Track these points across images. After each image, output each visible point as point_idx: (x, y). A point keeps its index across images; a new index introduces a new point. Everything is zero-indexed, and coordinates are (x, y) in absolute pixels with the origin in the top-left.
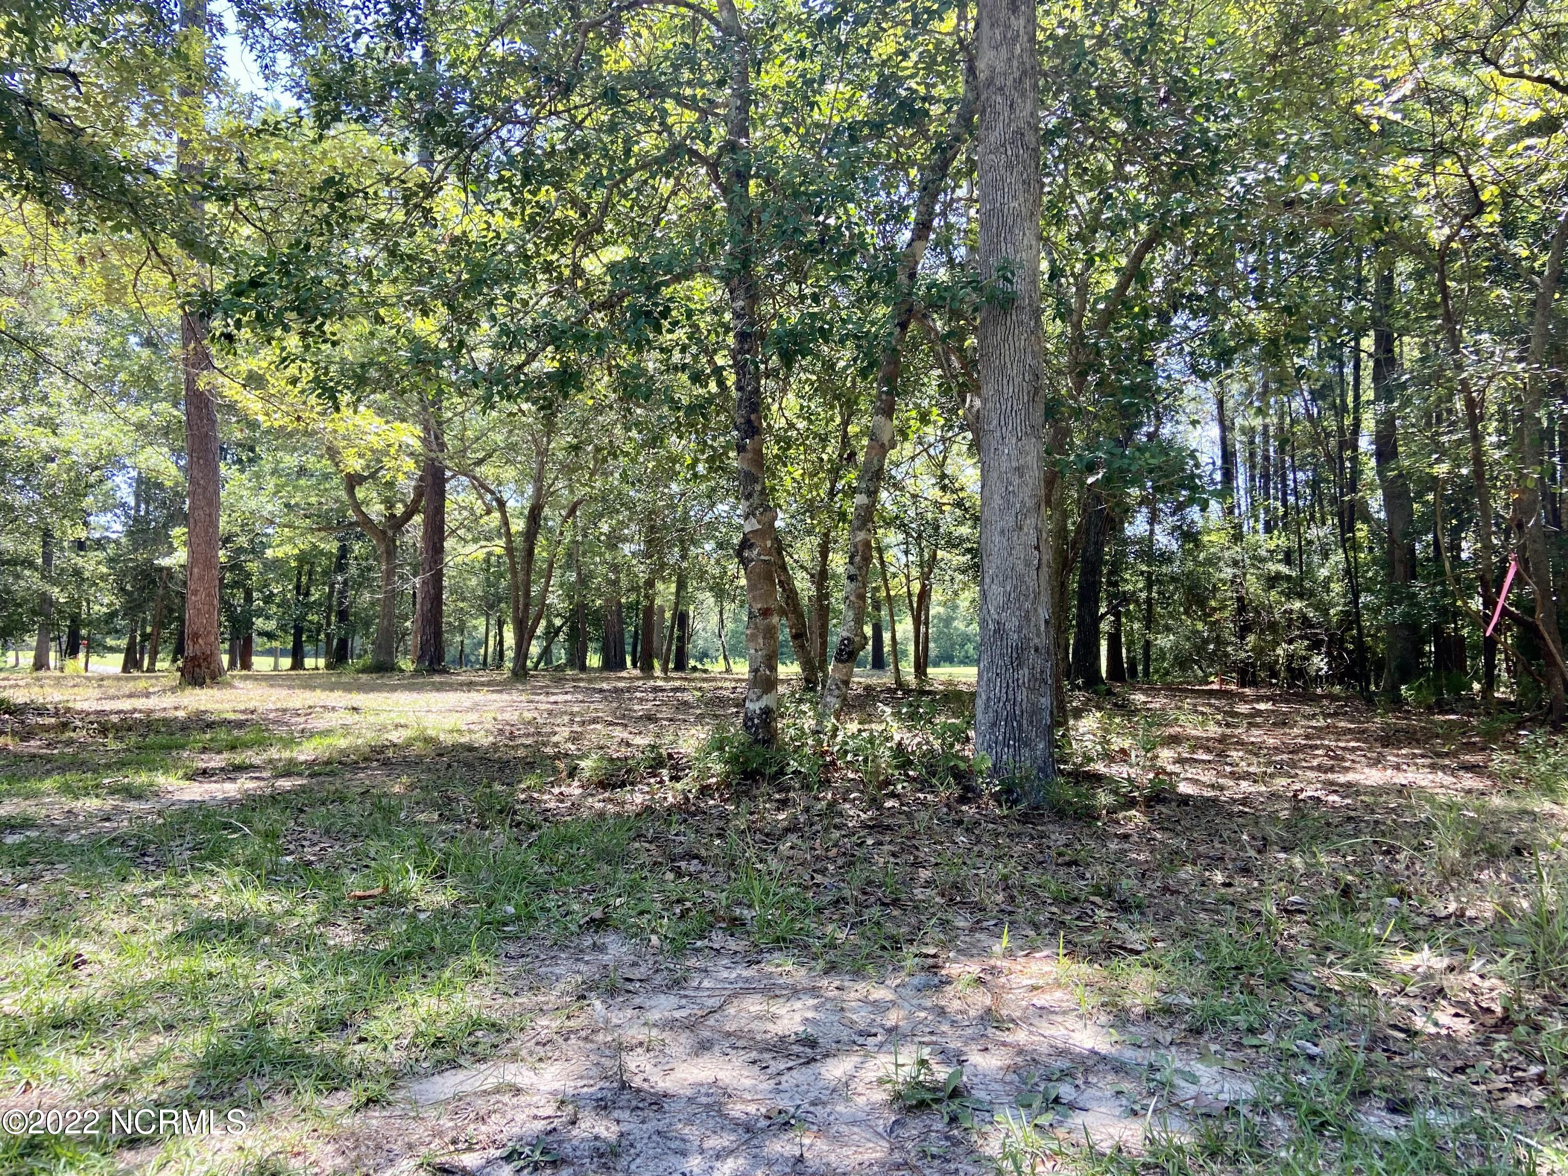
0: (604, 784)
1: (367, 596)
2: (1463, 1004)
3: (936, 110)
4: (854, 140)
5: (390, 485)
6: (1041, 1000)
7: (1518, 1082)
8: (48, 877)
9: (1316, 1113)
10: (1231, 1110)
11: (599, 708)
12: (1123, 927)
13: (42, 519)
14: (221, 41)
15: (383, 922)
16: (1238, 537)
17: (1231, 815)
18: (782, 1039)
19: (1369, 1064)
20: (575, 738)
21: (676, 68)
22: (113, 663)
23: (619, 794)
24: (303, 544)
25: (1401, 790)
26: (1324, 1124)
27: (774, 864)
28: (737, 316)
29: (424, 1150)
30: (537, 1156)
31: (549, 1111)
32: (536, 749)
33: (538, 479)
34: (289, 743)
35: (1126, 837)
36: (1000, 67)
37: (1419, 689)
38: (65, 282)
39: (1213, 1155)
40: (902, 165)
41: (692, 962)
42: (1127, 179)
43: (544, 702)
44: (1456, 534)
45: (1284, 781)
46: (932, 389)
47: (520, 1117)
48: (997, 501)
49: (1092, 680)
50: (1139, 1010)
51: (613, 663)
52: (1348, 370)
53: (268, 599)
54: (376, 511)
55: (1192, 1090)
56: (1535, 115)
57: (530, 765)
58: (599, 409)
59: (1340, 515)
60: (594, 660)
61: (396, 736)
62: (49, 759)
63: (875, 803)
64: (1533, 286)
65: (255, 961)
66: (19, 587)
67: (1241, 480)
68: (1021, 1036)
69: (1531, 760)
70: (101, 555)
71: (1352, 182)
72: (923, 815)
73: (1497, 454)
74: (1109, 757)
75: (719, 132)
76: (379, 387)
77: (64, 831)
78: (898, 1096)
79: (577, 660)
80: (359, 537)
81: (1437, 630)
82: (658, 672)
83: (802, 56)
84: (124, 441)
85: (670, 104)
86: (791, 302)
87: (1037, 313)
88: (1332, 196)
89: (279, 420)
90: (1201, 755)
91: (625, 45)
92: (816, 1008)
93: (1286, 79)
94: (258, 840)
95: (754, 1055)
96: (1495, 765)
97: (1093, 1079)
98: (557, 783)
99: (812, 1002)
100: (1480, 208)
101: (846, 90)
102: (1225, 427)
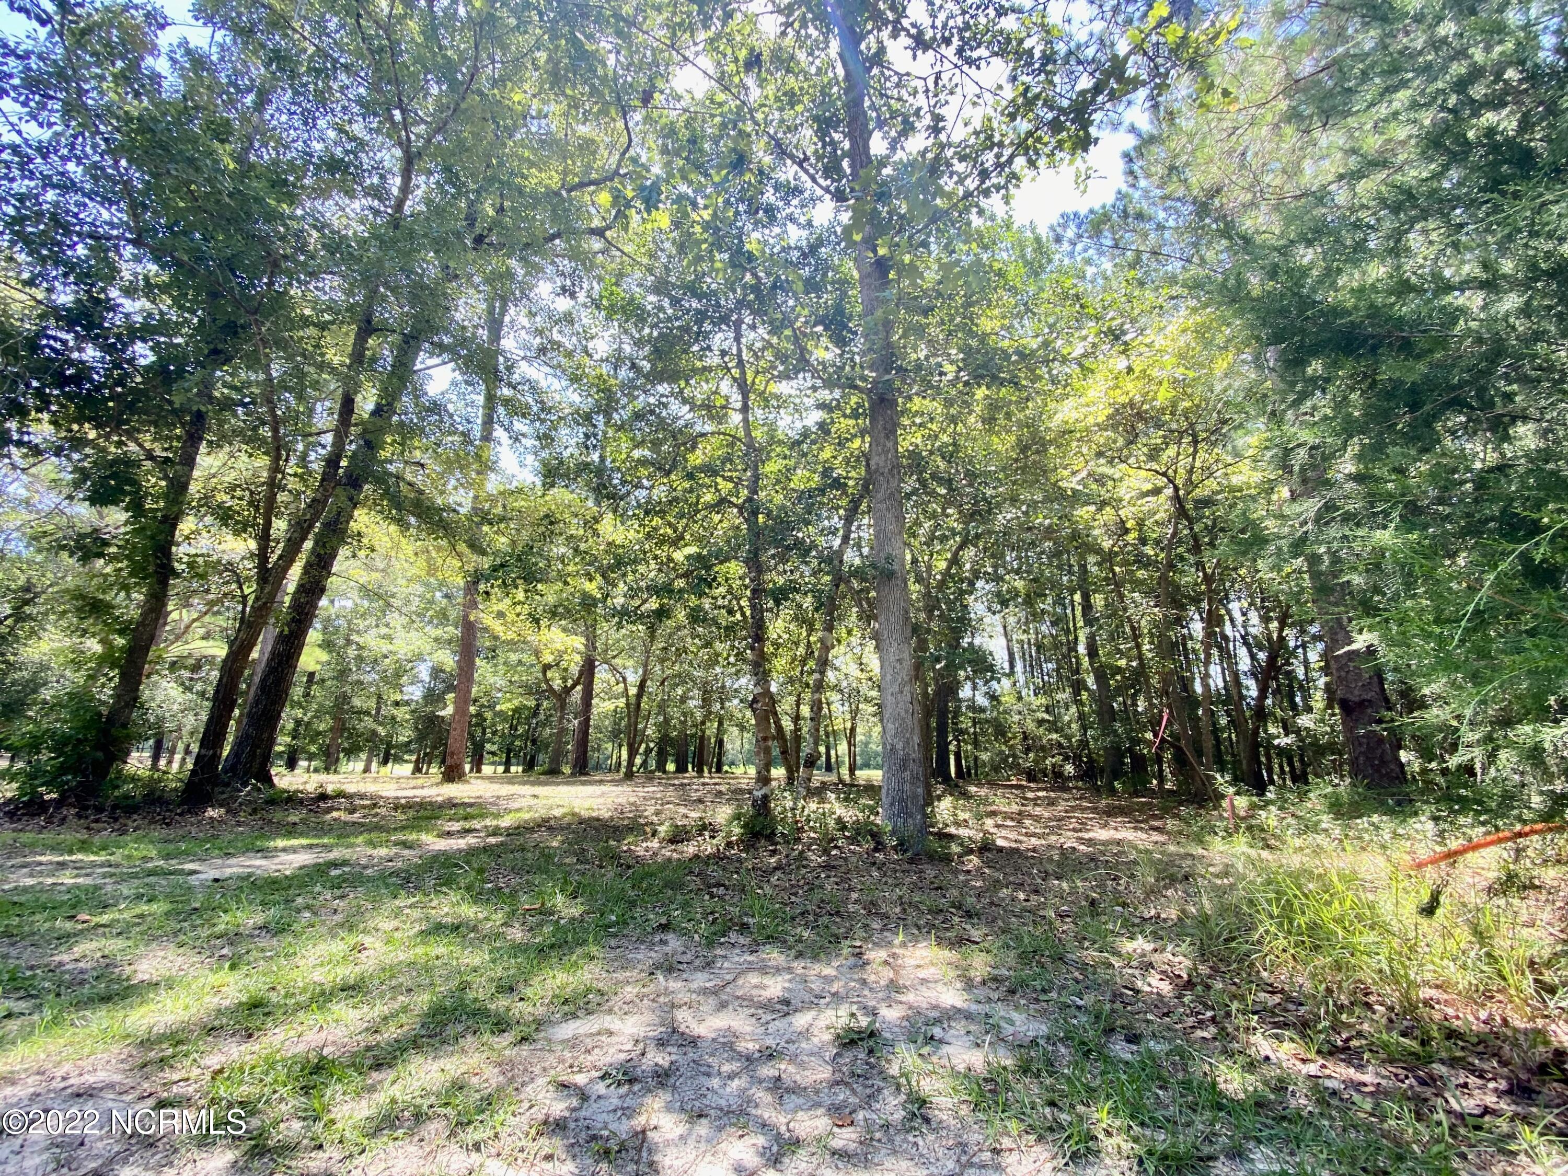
0: (672, 841)
1: (548, 731)
2: (1163, 972)
3: (851, 483)
4: (810, 497)
5: (566, 670)
6: (922, 974)
7: (1201, 1022)
8: (352, 895)
9: (1084, 1043)
10: (1034, 1042)
11: (671, 794)
12: (968, 927)
13: (378, 688)
14: (499, 449)
15: (540, 925)
16: (1020, 698)
17: (1027, 858)
18: (770, 1000)
19: (1113, 1011)
20: (657, 813)
21: (723, 463)
22: (408, 768)
23: (680, 846)
24: (516, 703)
25: (1118, 843)
26: (1090, 1051)
27: (768, 890)
28: (752, 581)
29: (553, 1072)
30: (620, 1077)
31: (629, 1046)
32: (634, 819)
33: (645, 665)
34: (497, 816)
35: (968, 872)
36: (881, 464)
37: (1124, 783)
38: (406, 565)
39: (1025, 1072)
40: (837, 508)
41: (719, 952)
42: (947, 516)
43: (641, 791)
44: (1134, 697)
45: (1054, 838)
46: (854, 618)
47: (612, 1051)
48: (889, 677)
49: (947, 779)
50: (978, 979)
51: (682, 769)
52: (1069, 611)
53: (494, 733)
54: (557, 684)
55: (1011, 1030)
56: (1149, 486)
57: (630, 829)
58: (679, 628)
59: (1072, 686)
60: (671, 767)
61: (557, 812)
62: (362, 825)
63: (826, 852)
64: (1158, 570)
65: (464, 948)
66: (360, 727)
67: (1019, 667)
68: (910, 997)
69: (1188, 824)
70: (407, 708)
71: (1060, 518)
72: (854, 859)
73: (1150, 655)
74: (957, 824)
75: (744, 493)
76: (563, 617)
77: (365, 867)
78: (838, 1037)
79: (661, 767)
80: (547, 698)
81: (1130, 750)
82: (706, 774)
83: (785, 458)
84: (426, 646)
85: (719, 480)
86: (779, 574)
87: (905, 582)
88: (1050, 526)
89: (511, 636)
90: (1009, 823)
91: (698, 452)
92: (790, 981)
93: (1024, 469)
94: (473, 873)
95: (752, 1011)
96: (1169, 827)
97: (953, 1024)
98: (646, 840)
99: (788, 977)
100: (1127, 531)
101: (808, 474)
102: (1009, 641)
